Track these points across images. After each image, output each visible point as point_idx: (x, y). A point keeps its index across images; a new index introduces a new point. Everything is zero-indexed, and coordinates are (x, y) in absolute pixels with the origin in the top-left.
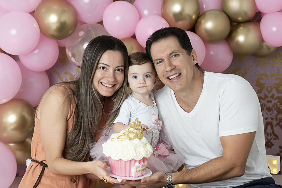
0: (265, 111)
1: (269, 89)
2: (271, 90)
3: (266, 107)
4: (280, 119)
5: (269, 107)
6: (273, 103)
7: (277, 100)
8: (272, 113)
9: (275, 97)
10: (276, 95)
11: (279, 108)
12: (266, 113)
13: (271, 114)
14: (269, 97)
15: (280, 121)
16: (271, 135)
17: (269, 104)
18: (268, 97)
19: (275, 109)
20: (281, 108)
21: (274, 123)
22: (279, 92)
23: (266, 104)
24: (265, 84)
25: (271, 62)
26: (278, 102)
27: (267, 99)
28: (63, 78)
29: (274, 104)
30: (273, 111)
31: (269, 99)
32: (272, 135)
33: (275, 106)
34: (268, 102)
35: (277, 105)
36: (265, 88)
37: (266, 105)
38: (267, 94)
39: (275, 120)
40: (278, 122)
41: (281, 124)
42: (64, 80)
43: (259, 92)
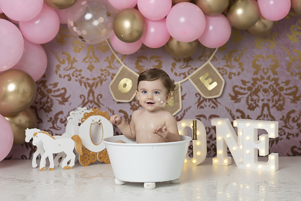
0: (262, 92)
1: (266, 71)
2: (267, 72)
4: (276, 101)
5: (266, 89)
6: (269, 85)
7: (273, 82)
8: (269, 95)
9: (271, 79)
10: (272, 76)
11: (275, 90)
12: (263, 94)
13: (267, 96)
15: (276, 103)
16: (267, 117)
17: (266, 85)
18: (264, 79)
19: (271, 91)
20: (278, 90)
21: (271, 104)
22: (275, 73)
23: (263, 85)
24: (261, 66)
25: (267, 44)
26: (274, 83)
27: (263, 81)
28: (60, 58)
29: (271, 85)
30: (269, 93)
31: (266, 81)
32: (269, 117)
33: (272, 87)
34: (266, 83)
35: (273, 87)
36: (262, 69)
37: (263, 87)
38: (264, 75)
39: (271, 101)
40: (274, 103)
41: (277, 105)
42: (61, 60)
43: (256, 73)
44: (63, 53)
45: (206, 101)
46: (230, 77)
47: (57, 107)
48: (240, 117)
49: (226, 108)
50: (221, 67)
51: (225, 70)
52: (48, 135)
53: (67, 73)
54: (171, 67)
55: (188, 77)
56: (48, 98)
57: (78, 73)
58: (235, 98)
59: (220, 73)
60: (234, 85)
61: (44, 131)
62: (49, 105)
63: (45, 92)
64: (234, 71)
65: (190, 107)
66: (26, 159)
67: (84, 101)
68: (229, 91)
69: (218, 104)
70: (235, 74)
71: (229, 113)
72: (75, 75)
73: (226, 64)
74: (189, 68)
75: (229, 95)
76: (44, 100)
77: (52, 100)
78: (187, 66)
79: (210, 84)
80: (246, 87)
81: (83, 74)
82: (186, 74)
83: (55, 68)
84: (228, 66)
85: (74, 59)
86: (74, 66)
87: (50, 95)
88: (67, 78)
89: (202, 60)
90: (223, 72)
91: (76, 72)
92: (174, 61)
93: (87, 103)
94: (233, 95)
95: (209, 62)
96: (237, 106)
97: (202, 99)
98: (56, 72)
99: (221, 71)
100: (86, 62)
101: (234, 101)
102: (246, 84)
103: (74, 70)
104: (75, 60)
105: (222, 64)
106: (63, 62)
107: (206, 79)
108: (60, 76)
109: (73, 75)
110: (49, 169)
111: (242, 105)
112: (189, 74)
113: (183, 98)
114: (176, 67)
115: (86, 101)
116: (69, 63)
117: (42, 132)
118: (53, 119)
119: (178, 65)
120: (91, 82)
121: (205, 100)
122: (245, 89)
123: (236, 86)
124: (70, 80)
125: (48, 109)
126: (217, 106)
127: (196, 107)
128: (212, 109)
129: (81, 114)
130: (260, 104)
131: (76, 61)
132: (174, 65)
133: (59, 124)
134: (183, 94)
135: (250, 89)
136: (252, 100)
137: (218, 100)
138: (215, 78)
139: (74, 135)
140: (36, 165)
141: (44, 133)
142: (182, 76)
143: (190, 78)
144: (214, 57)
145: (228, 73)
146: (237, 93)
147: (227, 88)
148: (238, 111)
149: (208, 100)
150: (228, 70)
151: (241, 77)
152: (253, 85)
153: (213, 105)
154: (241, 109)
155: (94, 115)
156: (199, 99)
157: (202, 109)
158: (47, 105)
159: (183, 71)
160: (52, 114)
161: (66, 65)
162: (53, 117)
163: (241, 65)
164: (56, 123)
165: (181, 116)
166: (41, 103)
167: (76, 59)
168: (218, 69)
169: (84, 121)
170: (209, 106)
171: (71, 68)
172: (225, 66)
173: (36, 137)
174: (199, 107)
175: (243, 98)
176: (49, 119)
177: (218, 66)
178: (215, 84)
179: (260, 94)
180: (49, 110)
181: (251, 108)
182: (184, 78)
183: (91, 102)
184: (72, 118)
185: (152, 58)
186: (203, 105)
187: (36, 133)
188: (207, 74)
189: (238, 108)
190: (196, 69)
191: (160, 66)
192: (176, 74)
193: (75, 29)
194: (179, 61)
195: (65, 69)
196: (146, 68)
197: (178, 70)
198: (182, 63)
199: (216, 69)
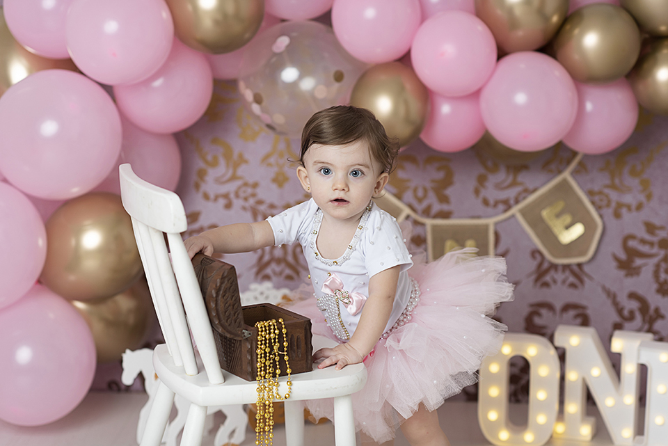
28: (206, 154)
42: (209, 158)
44: (215, 141)
45: (556, 271)
46: (617, 215)
49: (604, 288)
50: (596, 189)
51: (607, 196)
53: (223, 189)
54: (472, 183)
55: (515, 210)
57: (250, 191)
58: (627, 265)
59: (593, 203)
60: (627, 232)
64: (628, 199)
67: (261, 258)
68: (614, 246)
69: (586, 279)
70: (629, 208)
71: (609, 302)
72: (242, 194)
73: (608, 182)
74: (518, 189)
75: (612, 258)
78: (514, 184)
79: (567, 227)
80: (655, 239)
81: (261, 193)
82: (512, 202)
83: (194, 178)
84: (613, 186)
85: (241, 157)
86: (240, 172)
88: (222, 202)
89: (550, 171)
90: (601, 200)
91: (244, 189)
92: (482, 171)
93: (268, 264)
94: (623, 256)
95: (566, 175)
96: (631, 284)
97: (546, 265)
98: (197, 186)
99: (597, 198)
100: (270, 165)
101: (622, 273)
102: (658, 232)
103: (239, 183)
104: (242, 160)
105: (600, 181)
106: (214, 164)
107: (558, 216)
108: (206, 197)
109: (237, 196)
111: (645, 283)
112: (517, 202)
114: (486, 184)
115: (267, 258)
116: (228, 166)
119: (493, 179)
121: (554, 267)
122: (652, 244)
123: (632, 237)
124: (228, 206)
126: (582, 281)
127: (532, 284)
128: (571, 290)
131: (246, 162)
132: (482, 180)
134: (501, 250)
135: (664, 244)
137: (586, 269)
138: (579, 215)
142: (501, 207)
143: (520, 211)
144: (580, 164)
145: (613, 205)
146: (632, 253)
147: (606, 239)
148: (633, 296)
149: (560, 269)
150: (614, 196)
151: (645, 215)
153: (572, 279)
154: (641, 292)
156: (540, 265)
157: (545, 290)
159: (503, 195)
161: (221, 170)
163: (645, 185)
167: (247, 156)
168: (590, 193)
170: (564, 282)
171: (234, 178)
172: (607, 186)
174: (539, 284)
175: (647, 268)
177: (589, 186)
178: (578, 230)
181: (666, 290)
182: (505, 211)
183: (279, 261)
185: (430, 160)
186: (548, 278)
188: (560, 205)
189: (633, 289)
190: (535, 190)
191: (447, 182)
192: (486, 202)
193: (256, 108)
194: (494, 169)
195: (219, 181)
196: (412, 185)
197: (491, 193)
198: (501, 176)
199: (585, 192)
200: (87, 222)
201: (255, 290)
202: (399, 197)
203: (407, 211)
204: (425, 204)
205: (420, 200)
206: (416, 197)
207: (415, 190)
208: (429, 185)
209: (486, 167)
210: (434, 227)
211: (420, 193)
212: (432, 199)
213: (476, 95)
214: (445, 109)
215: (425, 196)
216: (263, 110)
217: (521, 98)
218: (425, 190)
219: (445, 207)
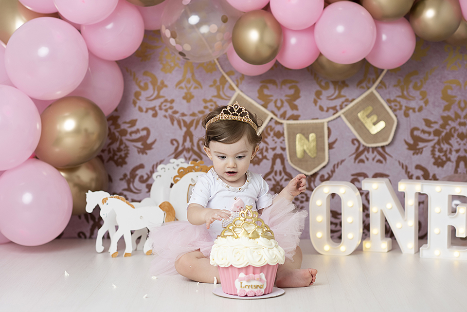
0: (456, 139)
1: (463, 105)
2: (465, 107)
3: (457, 133)
5: (462, 133)
12: (457, 142)
13: (465, 144)
14: (462, 117)
17: (463, 127)
18: (460, 117)
23: (458, 127)
24: (455, 97)
25: (465, 63)
27: (459, 120)
28: (140, 82)
31: (462, 120)
34: (461, 124)
36: (457, 103)
37: (457, 130)
38: (459, 112)
42: (142, 84)
43: (447, 108)
44: (145, 73)
45: (368, 152)
46: (406, 115)
47: (134, 158)
48: (421, 178)
49: (399, 162)
50: (392, 99)
51: (399, 103)
52: (124, 201)
53: (152, 104)
54: (313, 96)
55: (340, 113)
56: (121, 143)
57: (169, 105)
58: (414, 147)
59: (391, 107)
60: (412, 126)
61: (117, 196)
62: (123, 154)
63: (117, 134)
64: (413, 104)
65: (342, 161)
66: (85, 237)
67: (177, 148)
68: (405, 135)
69: (387, 156)
70: (414, 110)
71: (404, 171)
72: (164, 108)
73: (400, 94)
74: (343, 99)
75: (404, 143)
76: (115, 146)
77: (126, 147)
78: (339, 96)
79: (375, 124)
80: (432, 130)
81: (176, 107)
82: (338, 108)
83: (132, 97)
84: (403, 96)
85: (162, 83)
86: (161, 94)
87: (124, 138)
88: (151, 112)
89: (362, 87)
90: (396, 106)
91: (164, 104)
92: (318, 88)
93: (181, 152)
94: (411, 142)
95: (373, 89)
96: (417, 159)
97: (361, 148)
98: (135, 103)
99: (393, 104)
100: (181, 88)
101: (412, 152)
102: (432, 125)
103: (162, 100)
104: (163, 85)
105: (395, 93)
106: (145, 88)
107: (368, 116)
108: (141, 110)
109: (161, 109)
110: (124, 254)
111: (425, 159)
112: (341, 108)
113: (331, 146)
114: (321, 97)
115: (180, 148)
116: (154, 90)
117: (114, 197)
118: (129, 177)
119: (325, 94)
120: (188, 119)
121: (367, 149)
122: (429, 133)
123: (417, 129)
124: (155, 115)
125: (120, 160)
126: (385, 159)
127: (353, 160)
128: (378, 164)
129: (174, 169)
130: (454, 156)
131: (166, 86)
132: (318, 94)
133: (137, 184)
134: (332, 140)
135: (437, 133)
136: (441, 150)
137: (387, 150)
138: (381, 115)
139: (164, 202)
140: (102, 248)
141: (119, 198)
142: (331, 111)
143: (343, 113)
144: (381, 82)
145: (404, 108)
146: (417, 140)
147: (400, 131)
148: (418, 167)
149: (371, 150)
150: (404, 102)
151: (424, 114)
152: (443, 126)
153: (379, 157)
154: (423, 165)
155: (194, 171)
156: (358, 148)
157: (361, 164)
158: (119, 154)
159: (333, 104)
160: (127, 169)
161: (150, 92)
162: (128, 174)
163: (424, 95)
164: (133, 182)
165: (328, 174)
166: (109, 152)
167: (166, 83)
168: (389, 101)
169: (178, 180)
170: (373, 159)
171: (158, 97)
172: (399, 97)
173: (105, 204)
174: (357, 161)
175: (427, 148)
176: (122, 177)
177: (388, 97)
178: (382, 125)
179: (454, 141)
180: (121, 162)
181: (439, 163)
182: (334, 114)
183: (188, 150)
184: (160, 176)
185: (284, 82)
186: (363, 157)
187: (107, 199)
188: (370, 109)
189: (418, 163)
190: (353, 100)
191: (296, 96)
192: (321, 109)
193: (172, 41)
194: (326, 88)
195: (148, 99)
196: (274, 99)
197: (324, 102)
198: (331, 91)
199: (385, 101)
200: (67, 114)
201: (174, 163)
202: (265, 106)
203: (271, 115)
204: (282, 111)
205: (279, 109)
206: (276, 106)
207: (276, 102)
208: (284, 98)
209: (321, 86)
210: (289, 125)
211: (279, 104)
212: (287, 107)
213: (311, 29)
214: (293, 40)
215: (282, 106)
216: (177, 43)
217: (340, 29)
218: (282, 102)
219: (295, 113)
